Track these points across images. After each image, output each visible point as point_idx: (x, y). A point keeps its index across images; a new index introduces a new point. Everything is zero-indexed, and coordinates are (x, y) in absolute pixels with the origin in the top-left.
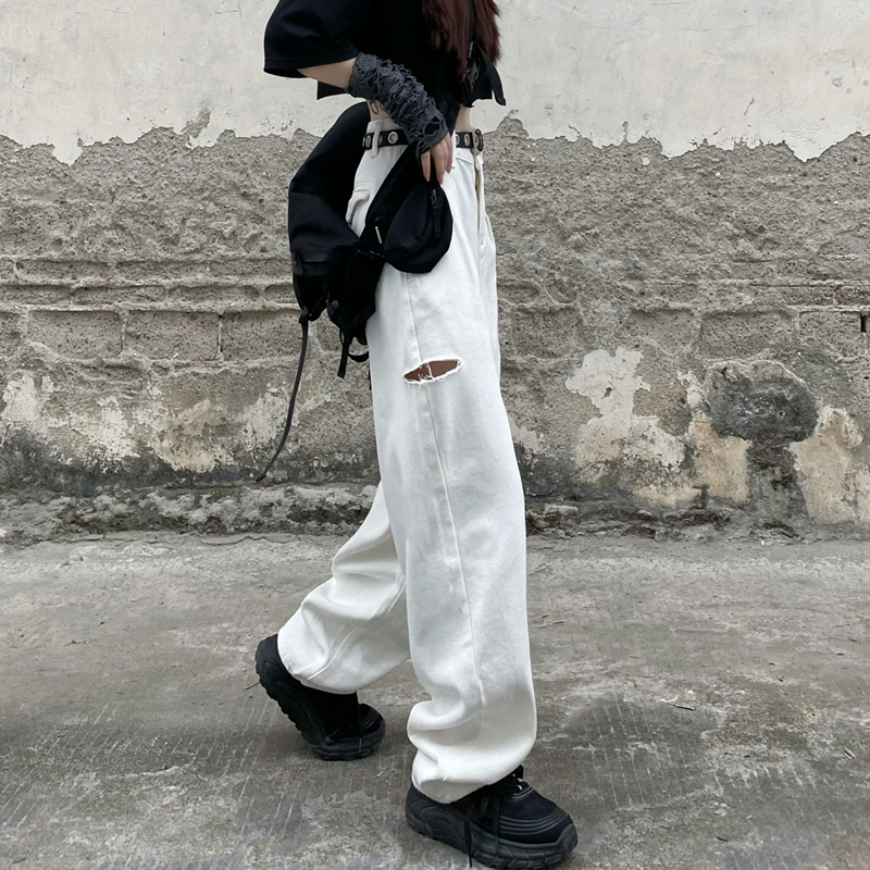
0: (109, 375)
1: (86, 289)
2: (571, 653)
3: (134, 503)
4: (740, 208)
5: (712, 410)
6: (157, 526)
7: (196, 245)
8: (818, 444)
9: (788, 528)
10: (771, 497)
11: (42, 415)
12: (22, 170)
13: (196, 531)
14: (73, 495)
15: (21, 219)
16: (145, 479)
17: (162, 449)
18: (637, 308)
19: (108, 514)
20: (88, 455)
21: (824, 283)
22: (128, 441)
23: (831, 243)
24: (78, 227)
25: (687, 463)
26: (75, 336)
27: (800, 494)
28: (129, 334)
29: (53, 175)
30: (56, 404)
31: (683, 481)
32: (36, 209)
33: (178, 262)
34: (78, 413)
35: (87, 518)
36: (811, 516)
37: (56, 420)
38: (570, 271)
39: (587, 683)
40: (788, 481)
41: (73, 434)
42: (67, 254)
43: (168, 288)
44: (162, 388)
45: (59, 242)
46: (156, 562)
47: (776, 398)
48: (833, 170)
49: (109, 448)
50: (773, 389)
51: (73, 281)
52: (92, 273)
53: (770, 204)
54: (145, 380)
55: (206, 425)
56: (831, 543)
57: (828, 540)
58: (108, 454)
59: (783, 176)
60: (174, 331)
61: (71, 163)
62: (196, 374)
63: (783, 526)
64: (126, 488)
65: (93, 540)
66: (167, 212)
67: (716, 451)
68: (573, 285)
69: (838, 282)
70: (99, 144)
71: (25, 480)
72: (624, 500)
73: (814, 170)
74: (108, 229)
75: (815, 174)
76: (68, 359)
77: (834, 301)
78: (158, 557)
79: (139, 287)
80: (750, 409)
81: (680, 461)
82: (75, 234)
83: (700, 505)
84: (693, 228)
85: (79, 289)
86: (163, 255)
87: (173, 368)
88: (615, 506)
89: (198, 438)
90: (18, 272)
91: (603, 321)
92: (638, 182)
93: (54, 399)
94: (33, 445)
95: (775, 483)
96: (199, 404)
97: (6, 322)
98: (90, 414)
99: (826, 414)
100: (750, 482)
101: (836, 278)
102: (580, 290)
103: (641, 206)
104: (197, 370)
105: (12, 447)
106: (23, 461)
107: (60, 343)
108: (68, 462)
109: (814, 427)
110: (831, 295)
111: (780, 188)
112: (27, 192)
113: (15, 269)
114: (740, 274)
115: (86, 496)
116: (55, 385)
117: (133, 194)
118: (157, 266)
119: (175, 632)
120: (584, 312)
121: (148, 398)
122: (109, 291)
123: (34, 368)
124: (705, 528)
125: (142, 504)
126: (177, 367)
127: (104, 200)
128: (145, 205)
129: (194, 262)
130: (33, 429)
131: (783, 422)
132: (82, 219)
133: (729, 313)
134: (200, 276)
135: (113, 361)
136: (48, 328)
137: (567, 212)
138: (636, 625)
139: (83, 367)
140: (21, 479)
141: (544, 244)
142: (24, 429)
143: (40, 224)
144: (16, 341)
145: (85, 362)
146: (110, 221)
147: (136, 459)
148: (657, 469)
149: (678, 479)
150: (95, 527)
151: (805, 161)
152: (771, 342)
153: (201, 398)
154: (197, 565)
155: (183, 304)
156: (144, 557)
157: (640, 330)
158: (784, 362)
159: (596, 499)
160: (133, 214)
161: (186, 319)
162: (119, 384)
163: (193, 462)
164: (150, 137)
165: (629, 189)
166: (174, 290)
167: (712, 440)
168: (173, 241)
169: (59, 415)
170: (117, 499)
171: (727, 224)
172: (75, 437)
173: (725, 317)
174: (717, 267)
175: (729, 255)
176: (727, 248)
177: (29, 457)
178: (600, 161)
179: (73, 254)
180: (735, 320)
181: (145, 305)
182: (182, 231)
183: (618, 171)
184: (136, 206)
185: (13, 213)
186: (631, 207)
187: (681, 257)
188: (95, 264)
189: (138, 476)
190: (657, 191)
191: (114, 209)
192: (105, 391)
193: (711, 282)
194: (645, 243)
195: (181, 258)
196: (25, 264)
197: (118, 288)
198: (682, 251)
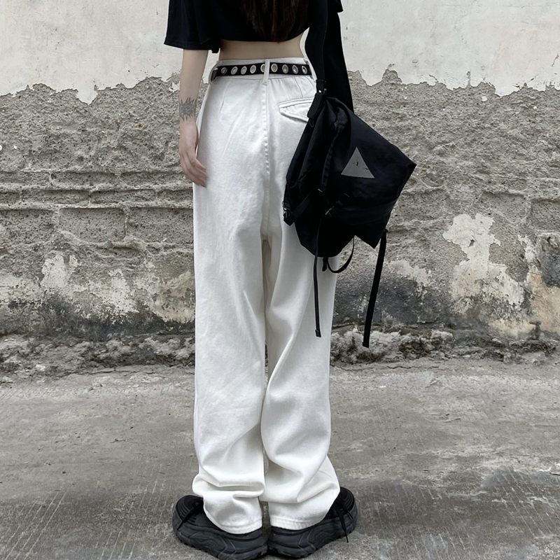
0: (116, 254)
1: (100, 192)
2: (471, 440)
3: (135, 345)
4: (551, 131)
6: (153, 361)
7: (175, 160)
11: (69, 283)
12: (55, 108)
13: (181, 365)
14: (92, 340)
15: (55, 143)
16: (143, 329)
17: (156, 307)
19: (117, 353)
20: (102, 311)
22: (130, 301)
24: (95, 148)
25: (525, 304)
26: (92, 226)
28: (131, 225)
29: (77, 111)
30: (79, 275)
31: (523, 318)
32: (65, 135)
33: (163, 173)
34: (95, 281)
35: (102, 356)
37: (79, 287)
39: (487, 459)
41: (91, 296)
42: (87, 168)
43: (157, 191)
44: (155, 263)
45: (81, 159)
46: (155, 387)
49: (117, 306)
51: (91, 187)
52: (104, 181)
54: (142, 257)
55: (188, 289)
58: (116, 311)
60: (163, 222)
61: (89, 102)
62: (180, 253)
64: (129, 335)
65: (107, 372)
66: (155, 137)
67: (545, 297)
70: (109, 89)
71: (57, 330)
72: (482, 330)
74: (116, 149)
76: (87, 243)
78: (155, 383)
79: (137, 191)
81: (521, 302)
82: (92, 153)
83: (535, 337)
84: (521, 143)
85: (94, 192)
86: (153, 167)
87: (163, 248)
88: (477, 335)
89: (182, 299)
90: (52, 181)
92: (479, 112)
93: (77, 272)
94: (63, 305)
96: (183, 275)
97: (44, 217)
98: (103, 282)
103: (483, 128)
104: (181, 250)
105: (48, 306)
106: (56, 317)
107: (81, 231)
108: (88, 317)
112: (59, 124)
113: (50, 179)
114: (555, 175)
115: (100, 341)
116: (79, 261)
117: (132, 124)
118: (149, 175)
119: (184, 433)
121: (145, 270)
122: (116, 194)
123: (64, 250)
124: (539, 354)
125: (141, 346)
126: (166, 248)
127: (113, 129)
128: (141, 132)
129: (174, 173)
130: (63, 294)
132: (97, 142)
134: (179, 182)
135: (119, 243)
136: (72, 221)
137: (432, 132)
138: (506, 422)
139: (98, 248)
140: (55, 329)
141: (416, 153)
142: (57, 293)
143: (68, 146)
144: (50, 230)
145: (100, 244)
146: (116, 143)
147: (136, 314)
148: (505, 306)
149: (519, 316)
150: (108, 363)
153: (184, 271)
154: (185, 388)
155: (169, 203)
156: (145, 383)
159: (464, 328)
160: (133, 138)
161: (171, 213)
162: (123, 260)
163: (179, 316)
164: (144, 84)
165: (473, 117)
166: (162, 192)
167: (543, 288)
168: (160, 158)
169: (81, 283)
170: (123, 342)
171: (543, 141)
172: (92, 298)
173: (547, 202)
174: (539, 169)
175: (546, 162)
176: (544, 157)
177: (60, 314)
178: (452, 99)
179: (92, 167)
180: (553, 205)
181: (142, 203)
182: (166, 150)
183: (465, 105)
184: (135, 133)
185: (49, 138)
186: (476, 128)
187: (513, 161)
188: (106, 174)
189: (137, 326)
190: (493, 118)
191: (119, 135)
192: (114, 265)
193: (535, 179)
194: (488, 151)
195: (166, 169)
196: (57, 175)
197: (122, 191)
198: (514, 158)
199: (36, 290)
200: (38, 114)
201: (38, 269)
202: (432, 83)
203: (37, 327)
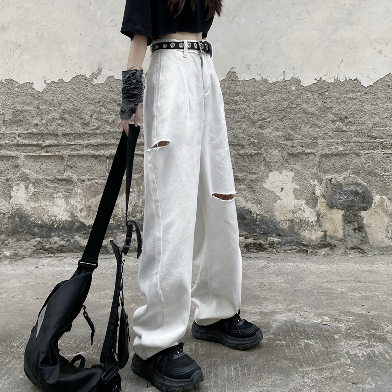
0: (59, 184)
1: (49, 146)
3: (68, 240)
4: (336, 108)
5: (326, 197)
6: (78, 250)
7: (97, 126)
8: (374, 212)
9: (361, 250)
10: (353, 236)
11: (28, 201)
12: (19, 94)
14: (41, 237)
15: (19, 115)
16: (73, 230)
17: (81, 216)
18: (291, 153)
19: (56, 245)
20: (48, 219)
21: (375, 141)
22: (67, 213)
23: (378, 123)
24: (45, 119)
25: (318, 221)
26: (44, 167)
27: (366, 234)
28: (68, 166)
29: (34, 96)
30: (35, 196)
32: (26, 111)
33: (89, 134)
34: (45, 201)
35: (47, 247)
36: (371, 244)
37: (34, 204)
38: (258, 137)
40: (360, 229)
41: (42, 210)
42: (40, 131)
43: (85, 145)
44: (82, 189)
45: (36, 125)
47: (354, 192)
48: (379, 90)
49: (58, 216)
50: (352, 188)
51: (43, 143)
52: (51, 139)
53: (350, 106)
54: (74, 186)
56: (381, 256)
57: (379, 255)
58: (57, 219)
59: (356, 94)
60: (88, 164)
61: (41, 91)
62: (97, 183)
63: (359, 249)
64: (65, 234)
65: (50, 257)
66: (84, 112)
67: (329, 215)
68: (260, 143)
69: (381, 140)
70: (53, 82)
71: (20, 230)
73: (370, 91)
74: (58, 120)
75: (371, 92)
77: (380, 148)
79: (72, 145)
80: (343, 197)
81: (316, 220)
82: (43, 122)
83: (324, 239)
84: (316, 117)
85: (46, 146)
86: (83, 130)
87: (87, 180)
90: (18, 139)
91: (275, 158)
92: (289, 97)
93: (34, 194)
94: (24, 215)
95: (355, 229)
96: (98, 196)
97: (13, 161)
98: (50, 201)
99: (377, 198)
100: (344, 229)
101: (381, 139)
102: (263, 145)
103: (291, 108)
104: (97, 181)
105: (14, 216)
106: (19, 222)
107: (37, 170)
108: (39, 223)
109: (371, 204)
110: (378, 146)
111: (355, 99)
112: (22, 104)
113: (17, 137)
114: (337, 137)
115: (47, 238)
116: (35, 188)
117: (69, 104)
118: (80, 135)
120: (266, 155)
121: (76, 193)
122: (59, 147)
123: (25, 181)
124: (326, 250)
125: (72, 241)
126: (89, 180)
127: (56, 107)
128: (74, 109)
129: (96, 134)
130: (24, 208)
131: (358, 202)
132: (47, 115)
133: (332, 154)
134: (99, 140)
135: (61, 177)
136: (31, 163)
137: (255, 112)
139: (47, 180)
140: (18, 230)
141: (245, 127)
142: (20, 208)
143: (28, 117)
144: (17, 169)
145: (48, 178)
146: (59, 116)
147: (70, 221)
150: (51, 251)
151: (366, 87)
152: (351, 167)
153: (99, 194)
155: (92, 152)
156: (72, 264)
157: (292, 162)
158: (358, 176)
160: (69, 113)
161: (93, 159)
162: (63, 187)
164: (76, 79)
165: (285, 101)
166: (87, 146)
167: (327, 210)
168: (87, 125)
169: (36, 201)
170: (61, 238)
171: (331, 115)
172: (43, 211)
173: (330, 156)
174: (326, 134)
175: (332, 129)
176: (331, 126)
177: (22, 220)
178: (271, 89)
179: (43, 130)
180: (334, 157)
181: (75, 153)
182: (91, 120)
183: (280, 92)
184: (70, 109)
185: (16, 113)
186: (286, 108)
187: (310, 130)
188: (53, 135)
189: (70, 229)
190: (299, 101)
191: (60, 111)
192: (57, 190)
193: (324, 141)
194: (293, 124)
195: (90, 132)
196: (21, 135)
197: (63, 145)
198: (311, 128)
199: (7, 206)
200: (8, 98)
201: (8, 193)
202: (258, 79)
203: (6, 228)
